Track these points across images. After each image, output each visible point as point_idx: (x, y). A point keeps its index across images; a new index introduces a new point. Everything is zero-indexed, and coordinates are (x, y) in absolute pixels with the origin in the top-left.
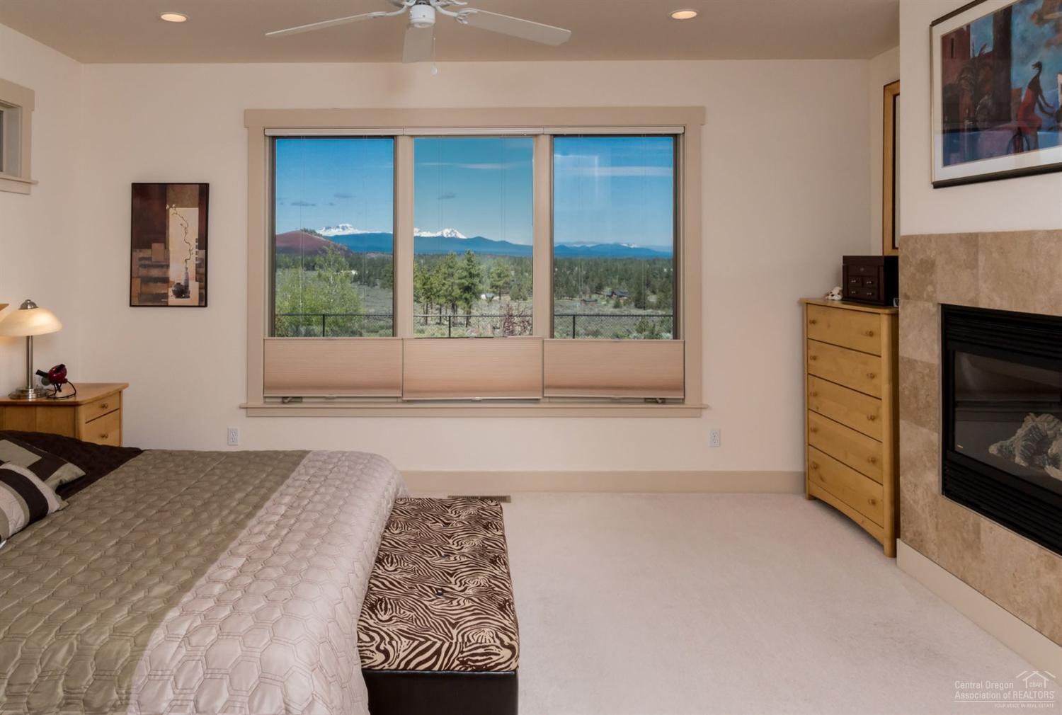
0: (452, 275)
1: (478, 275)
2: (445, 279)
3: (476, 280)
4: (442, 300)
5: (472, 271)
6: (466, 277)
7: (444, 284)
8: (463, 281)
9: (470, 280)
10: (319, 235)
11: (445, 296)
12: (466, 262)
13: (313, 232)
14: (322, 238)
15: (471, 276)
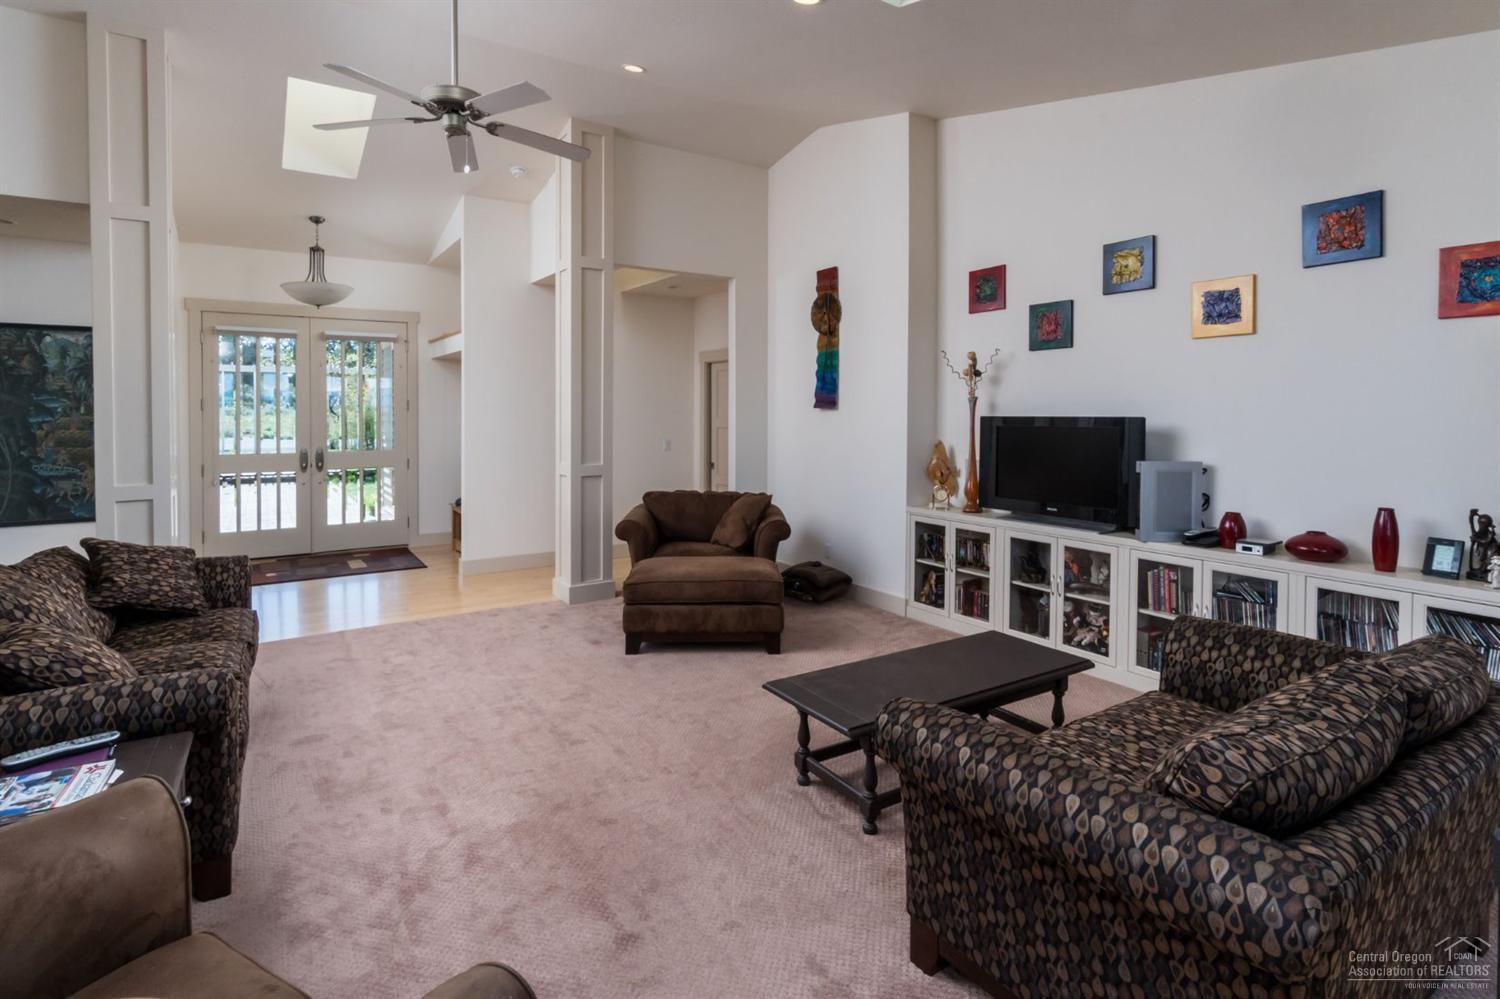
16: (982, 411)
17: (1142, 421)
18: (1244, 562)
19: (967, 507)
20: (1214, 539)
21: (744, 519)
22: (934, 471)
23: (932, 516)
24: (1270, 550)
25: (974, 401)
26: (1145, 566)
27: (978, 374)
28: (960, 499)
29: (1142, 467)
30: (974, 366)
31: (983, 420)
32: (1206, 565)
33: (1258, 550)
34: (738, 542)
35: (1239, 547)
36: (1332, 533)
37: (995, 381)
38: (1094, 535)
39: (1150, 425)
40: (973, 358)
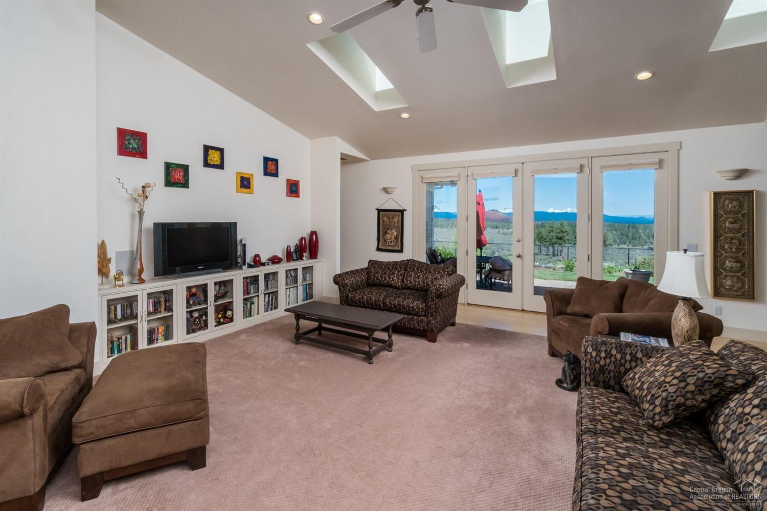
0: (552, 231)
1: (566, 232)
2: (549, 233)
3: (565, 234)
4: (548, 243)
5: (563, 230)
6: (559, 233)
7: (548, 236)
8: (558, 234)
9: (561, 234)
10: (500, 212)
11: (549, 241)
12: (559, 225)
13: (497, 211)
14: (501, 214)
15: (562, 232)
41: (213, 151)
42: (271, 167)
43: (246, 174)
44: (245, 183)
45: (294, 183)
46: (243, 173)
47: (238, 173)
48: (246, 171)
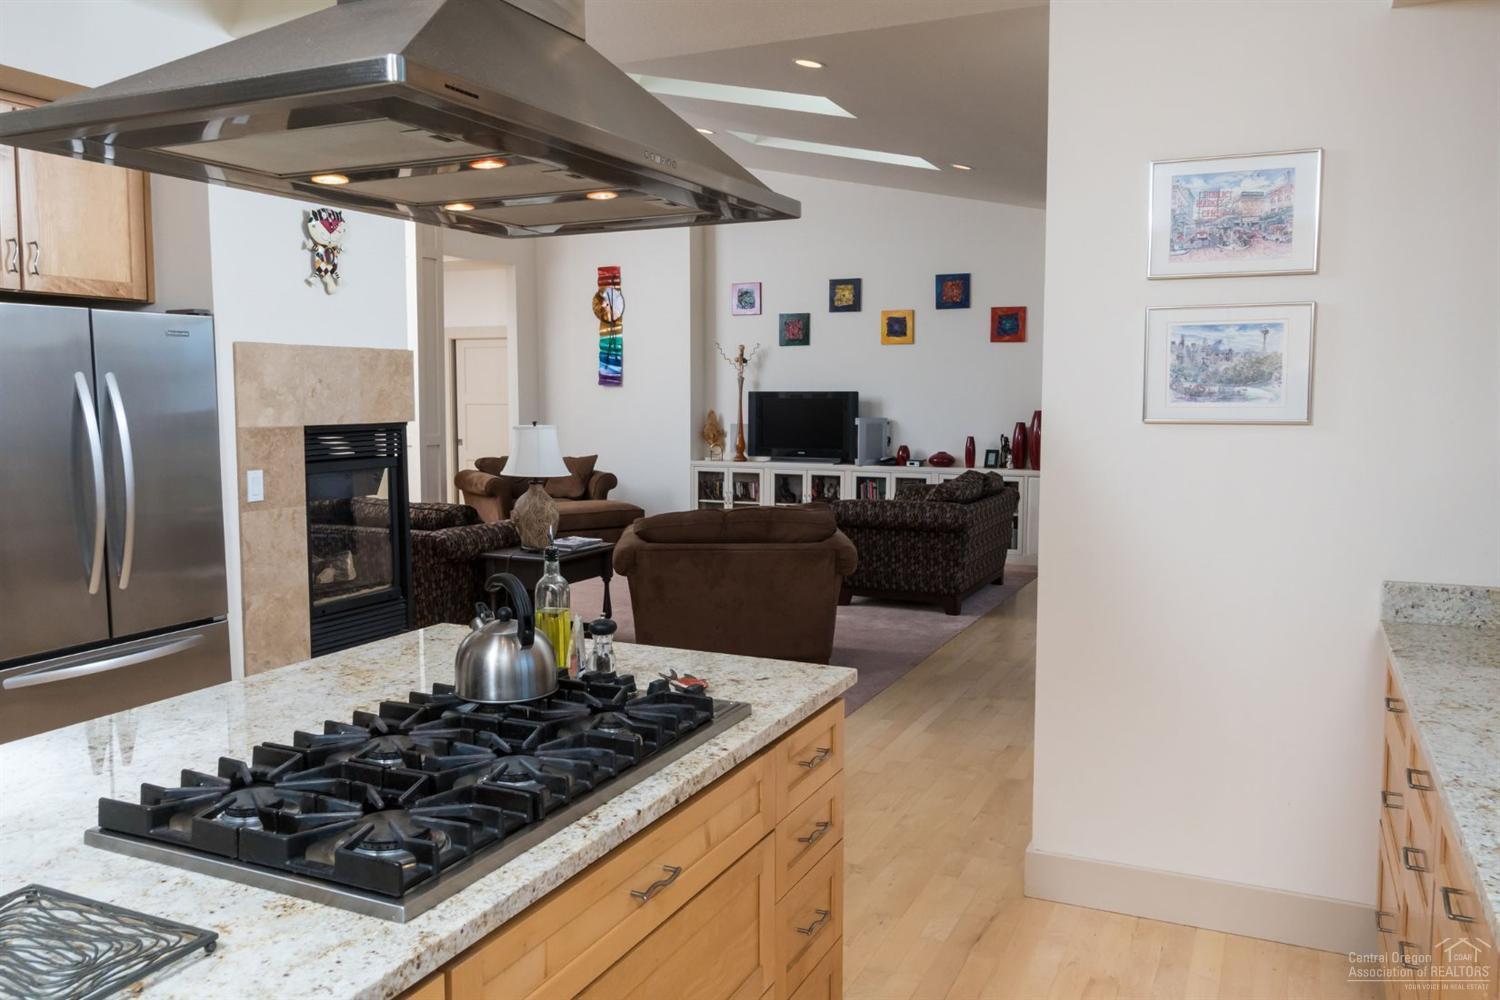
16: (748, 388)
17: (856, 394)
18: (910, 471)
19: (737, 457)
20: (893, 462)
21: (580, 475)
22: (708, 433)
23: (709, 465)
24: (922, 464)
25: (741, 380)
26: (861, 481)
27: (745, 361)
28: (729, 452)
29: (857, 421)
30: (742, 355)
31: (750, 394)
32: (891, 475)
33: (917, 464)
34: (579, 492)
35: (908, 463)
36: (949, 453)
37: (760, 365)
38: (830, 466)
39: (862, 397)
40: (742, 349)
41: (842, 287)
42: (954, 292)
43: (896, 312)
44: (897, 327)
45: (1009, 313)
46: (891, 312)
47: (884, 313)
48: (898, 308)
